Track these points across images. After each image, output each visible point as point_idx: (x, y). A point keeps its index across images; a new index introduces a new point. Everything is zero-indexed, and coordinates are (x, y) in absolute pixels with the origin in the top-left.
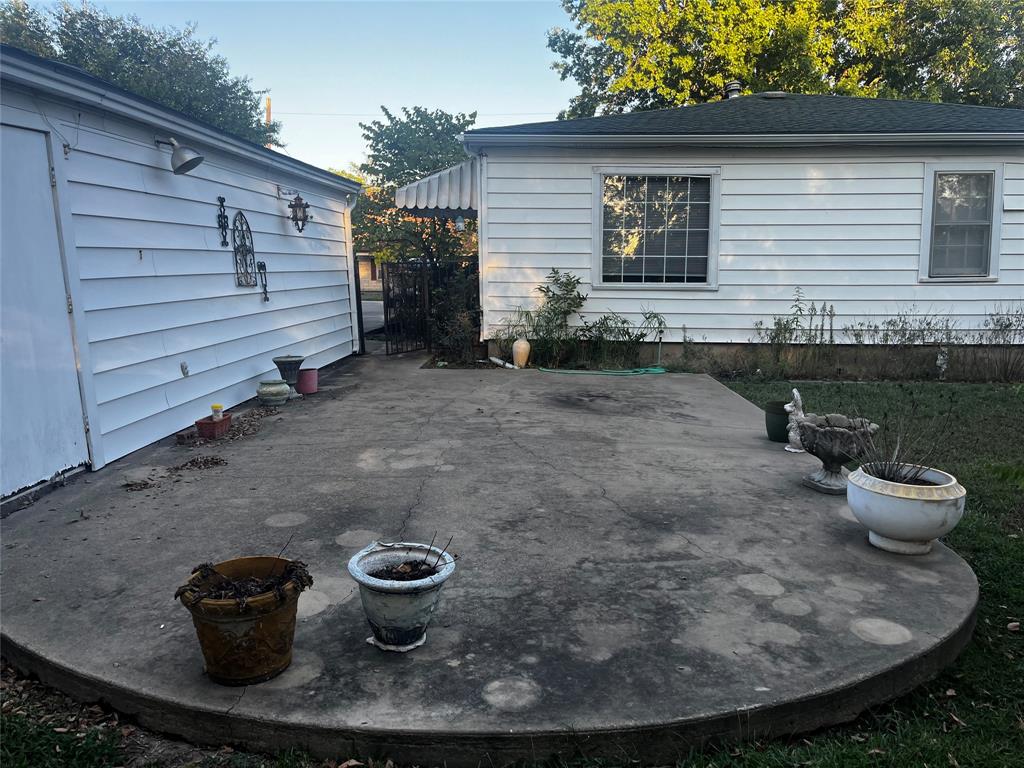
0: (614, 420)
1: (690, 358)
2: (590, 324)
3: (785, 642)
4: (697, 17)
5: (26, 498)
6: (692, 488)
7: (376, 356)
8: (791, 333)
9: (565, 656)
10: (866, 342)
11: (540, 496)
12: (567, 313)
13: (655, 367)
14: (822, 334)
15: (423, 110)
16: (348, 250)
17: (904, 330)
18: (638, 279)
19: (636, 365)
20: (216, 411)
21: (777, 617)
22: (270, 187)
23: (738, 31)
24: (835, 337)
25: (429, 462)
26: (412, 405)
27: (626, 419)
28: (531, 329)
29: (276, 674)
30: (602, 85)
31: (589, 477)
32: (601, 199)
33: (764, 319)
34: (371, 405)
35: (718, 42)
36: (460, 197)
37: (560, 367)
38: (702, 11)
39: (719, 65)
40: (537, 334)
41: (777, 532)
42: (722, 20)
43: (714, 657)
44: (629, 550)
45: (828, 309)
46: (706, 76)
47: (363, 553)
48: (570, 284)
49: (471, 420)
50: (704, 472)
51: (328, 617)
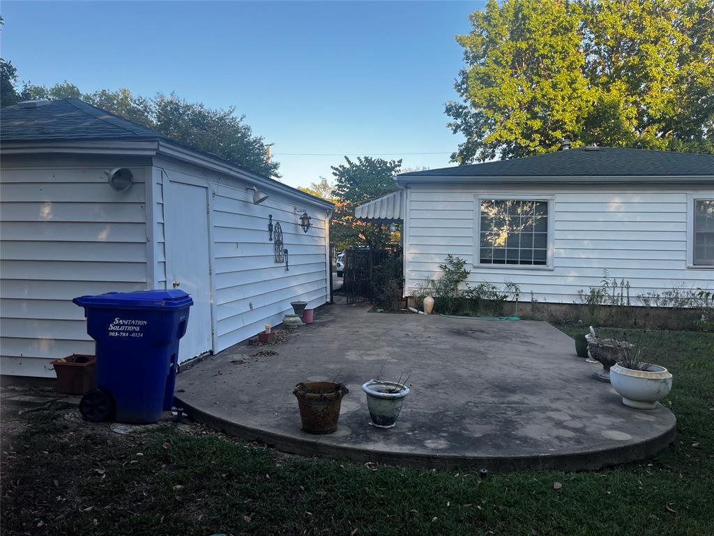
0: (487, 343)
1: (535, 312)
2: (472, 289)
3: (568, 436)
4: (543, 96)
5: (188, 364)
6: (528, 376)
7: (339, 305)
8: (601, 298)
9: (461, 434)
10: (652, 305)
11: (445, 375)
12: (457, 281)
13: (513, 316)
14: (622, 299)
15: (369, 158)
16: (326, 242)
17: (676, 298)
18: (503, 262)
19: (502, 315)
20: (267, 329)
21: (565, 428)
22: (291, 209)
23: (571, 104)
24: (630, 301)
25: (384, 357)
26: (368, 331)
27: (494, 343)
28: (435, 291)
29: (333, 431)
30: (480, 136)
31: (471, 368)
32: (479, 208)
33: (584, 289)
34: (345, 330)
35: (558, 111)
36: (394, 212)
37: (452, 314)
38: (546, 93)
39: (558, 125)
40: (439, 294)
41: (572, 396)
42: (560, 97)
43: (531, 439)
44: (493, 400)
45: (625, 283)
46: (550, 132)
47: (367, 383)
48: (459, 264)
49: (403, 339)
50: (536, 369)
51: (349, 415)
